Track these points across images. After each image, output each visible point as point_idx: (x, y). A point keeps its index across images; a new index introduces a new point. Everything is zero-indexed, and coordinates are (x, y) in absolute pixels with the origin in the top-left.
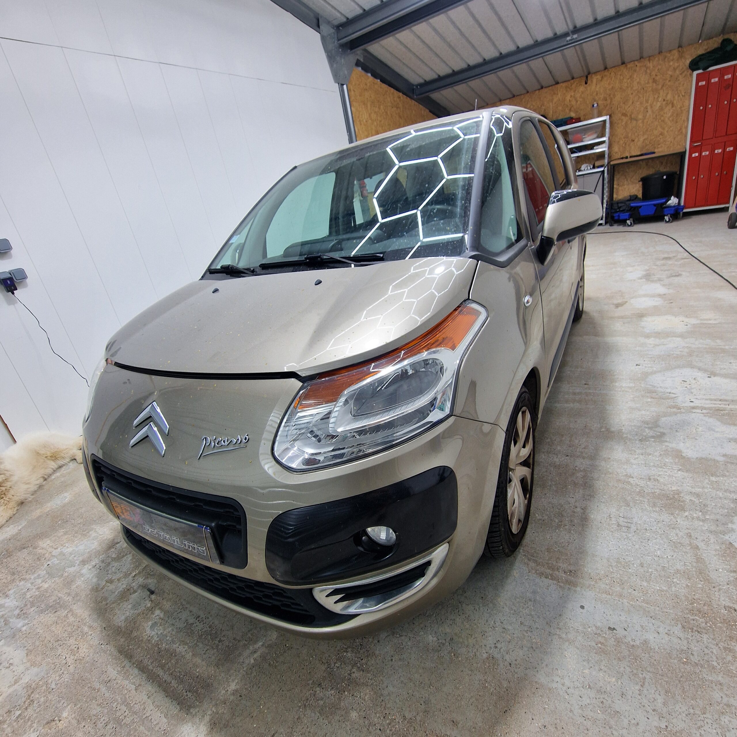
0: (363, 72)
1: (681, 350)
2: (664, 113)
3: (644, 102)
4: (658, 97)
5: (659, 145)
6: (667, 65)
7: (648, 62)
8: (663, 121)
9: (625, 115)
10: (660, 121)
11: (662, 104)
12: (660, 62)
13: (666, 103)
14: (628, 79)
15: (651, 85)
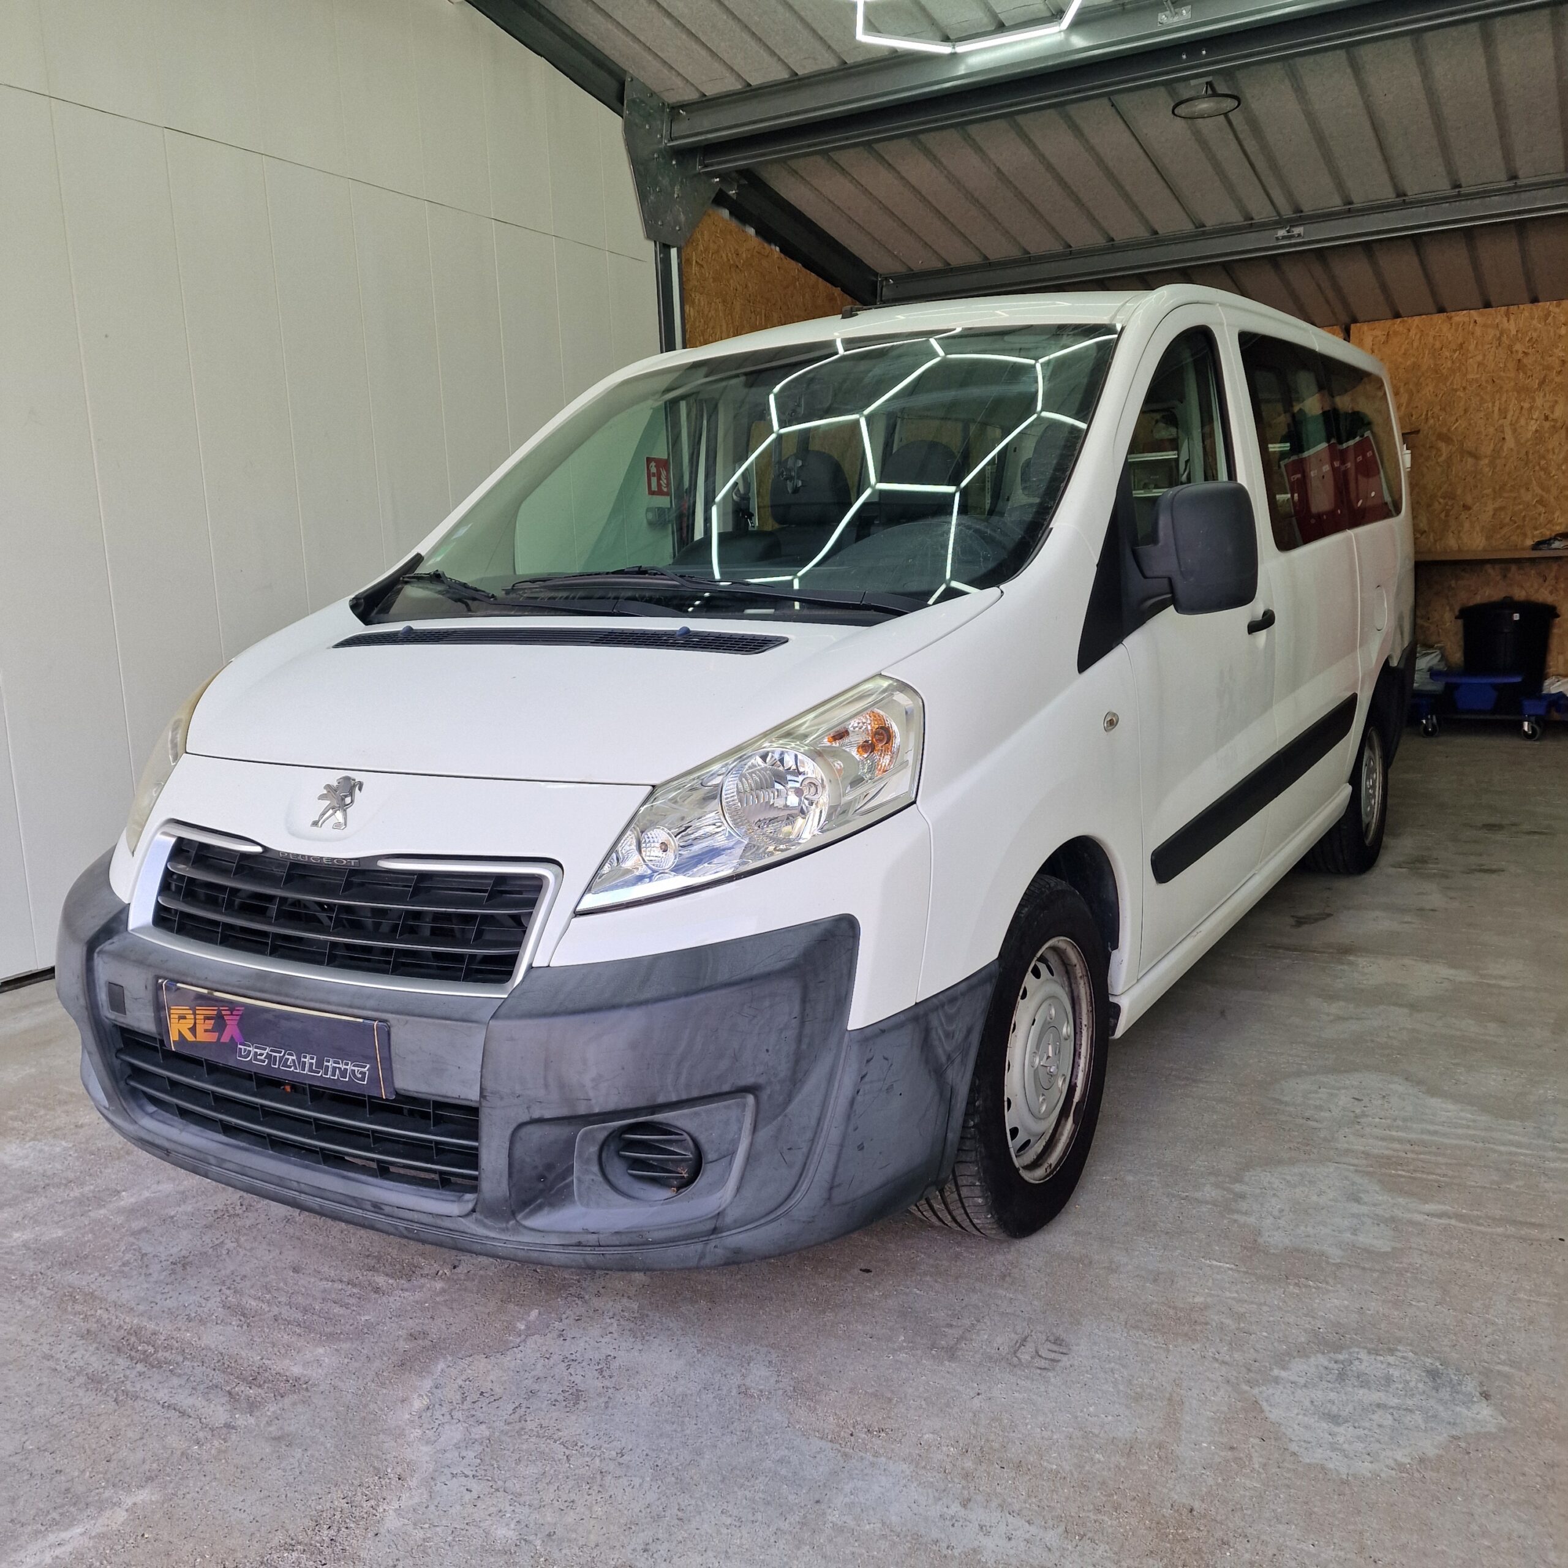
0: (734, 224)
1: (1393, 1033)
2: (1548, 451)
3: (1496, 415)
4: (1531, 408)
5: (1536, 529)
6: (1552, 334)
7: (1505, 319)
8: (1545, 470)
9: (1442, 437)
10: (1537, 468)
11: (1540, 426)
12: (1535, 322)
13: (1554, 427)
14: (1455, 351)
15: (1512, 375)
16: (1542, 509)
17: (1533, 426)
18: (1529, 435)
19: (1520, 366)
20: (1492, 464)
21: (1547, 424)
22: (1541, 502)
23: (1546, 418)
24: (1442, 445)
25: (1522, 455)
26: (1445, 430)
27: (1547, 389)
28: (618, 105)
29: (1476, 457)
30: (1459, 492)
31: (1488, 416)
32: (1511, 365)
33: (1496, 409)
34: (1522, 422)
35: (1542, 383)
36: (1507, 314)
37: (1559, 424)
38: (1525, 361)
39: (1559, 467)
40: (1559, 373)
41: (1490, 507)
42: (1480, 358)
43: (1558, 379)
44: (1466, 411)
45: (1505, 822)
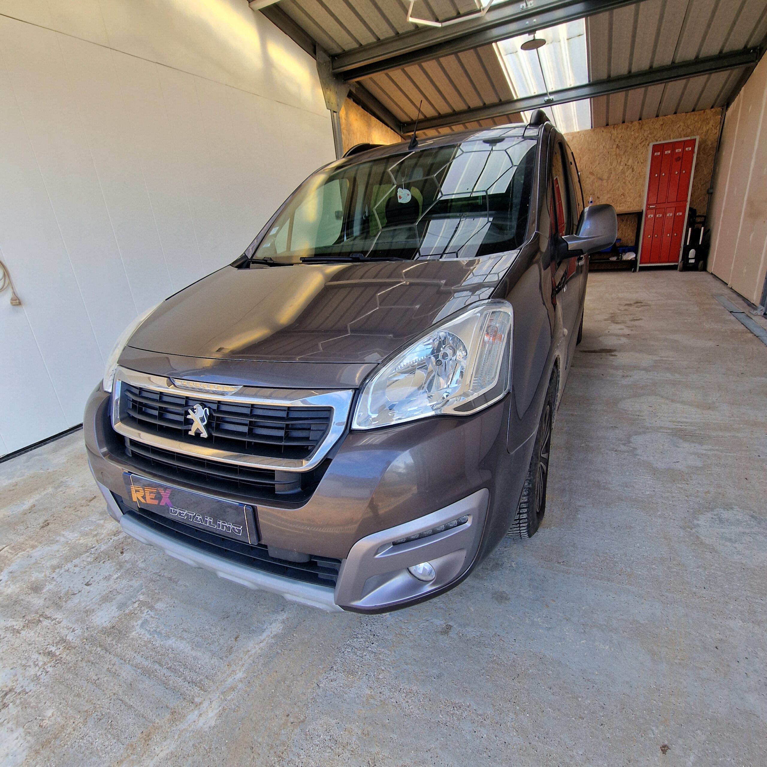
0: (354, 105)
1: (646, 381)
2: (626, 176)
3: (609, 165)
4: (621, 161)
5: (621, 204)
6: (629, 134)
7: (613, 129)
8: (624, 183)
9: (592, 173)
10: (622, 183)
11: (624, 168)
12: (623, 130)
13: (628, 168)
14: (595, 142)
15: (614, 149)
16: (623, 197)
17: (621, 168)
18: (620, 171)
19: (618, 147)
20: (607, 182)
21: (626, 167)
22: (623, 195)
23: (626, 165)
24: (590, 176)
25: (617, 177)
26: (592, 171)
27: (626, 154)
28: (314, 55)
29: (601, 179)
30: (596, 192)
31: (606, 165)
32: (615, 146)
33: (609, 162)
34: (618, 167)
35: (625, 152)
36: (614, 128)
37: (630, 167)
38: (619, 144)
39: (629, 182)
40: (631, 148)
41: (606, 198)
42: (604, 144)
43: (630, 150)
44: (599, 164)
45: (632, 302)
